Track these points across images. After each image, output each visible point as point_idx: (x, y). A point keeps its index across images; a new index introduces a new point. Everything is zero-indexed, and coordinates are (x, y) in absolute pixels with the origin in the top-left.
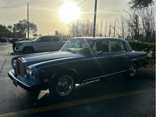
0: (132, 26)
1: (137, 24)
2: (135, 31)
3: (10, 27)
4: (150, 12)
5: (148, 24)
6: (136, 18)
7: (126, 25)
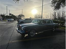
0: (54, 16)
1: (55, 15)
2: (55, 17)
3: (17, 16)
4: (59, 11)
5: (59, 15)
6: (55, 13)
7: (52, 15)
